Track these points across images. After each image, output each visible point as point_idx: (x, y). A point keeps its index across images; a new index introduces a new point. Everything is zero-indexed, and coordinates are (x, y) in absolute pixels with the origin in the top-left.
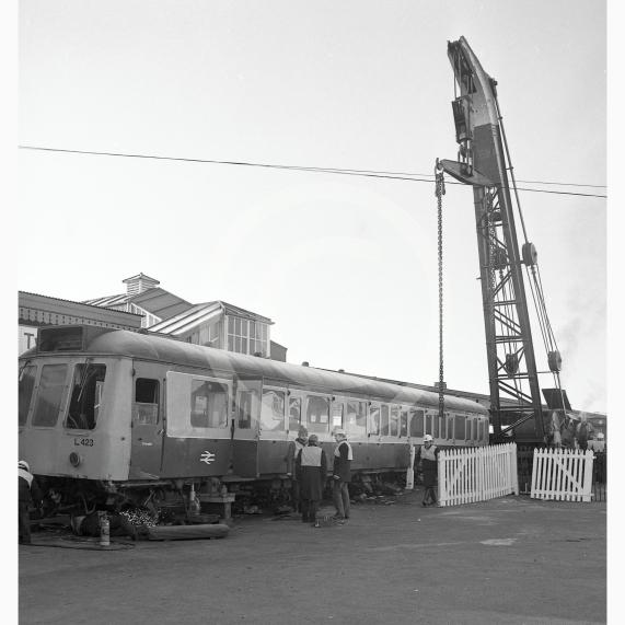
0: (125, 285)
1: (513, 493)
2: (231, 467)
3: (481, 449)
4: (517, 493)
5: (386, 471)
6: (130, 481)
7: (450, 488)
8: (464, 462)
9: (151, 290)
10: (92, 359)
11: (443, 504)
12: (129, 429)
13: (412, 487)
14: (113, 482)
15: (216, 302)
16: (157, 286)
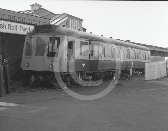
0: (31, 7)
1: (165, 76)
2: (89, 69)
3: (157, 62)
4: (166, 76)
5: (124, 70)
6: (67, 72)
7: (148, 74)
8: (152, 67)
9: (40, 9)
10: (55, 35)
11: (146, 79)
12: (67, 57)
13: (132, 75)
14: (63, 72)
15: (64, 14)
16: (42, 8)
